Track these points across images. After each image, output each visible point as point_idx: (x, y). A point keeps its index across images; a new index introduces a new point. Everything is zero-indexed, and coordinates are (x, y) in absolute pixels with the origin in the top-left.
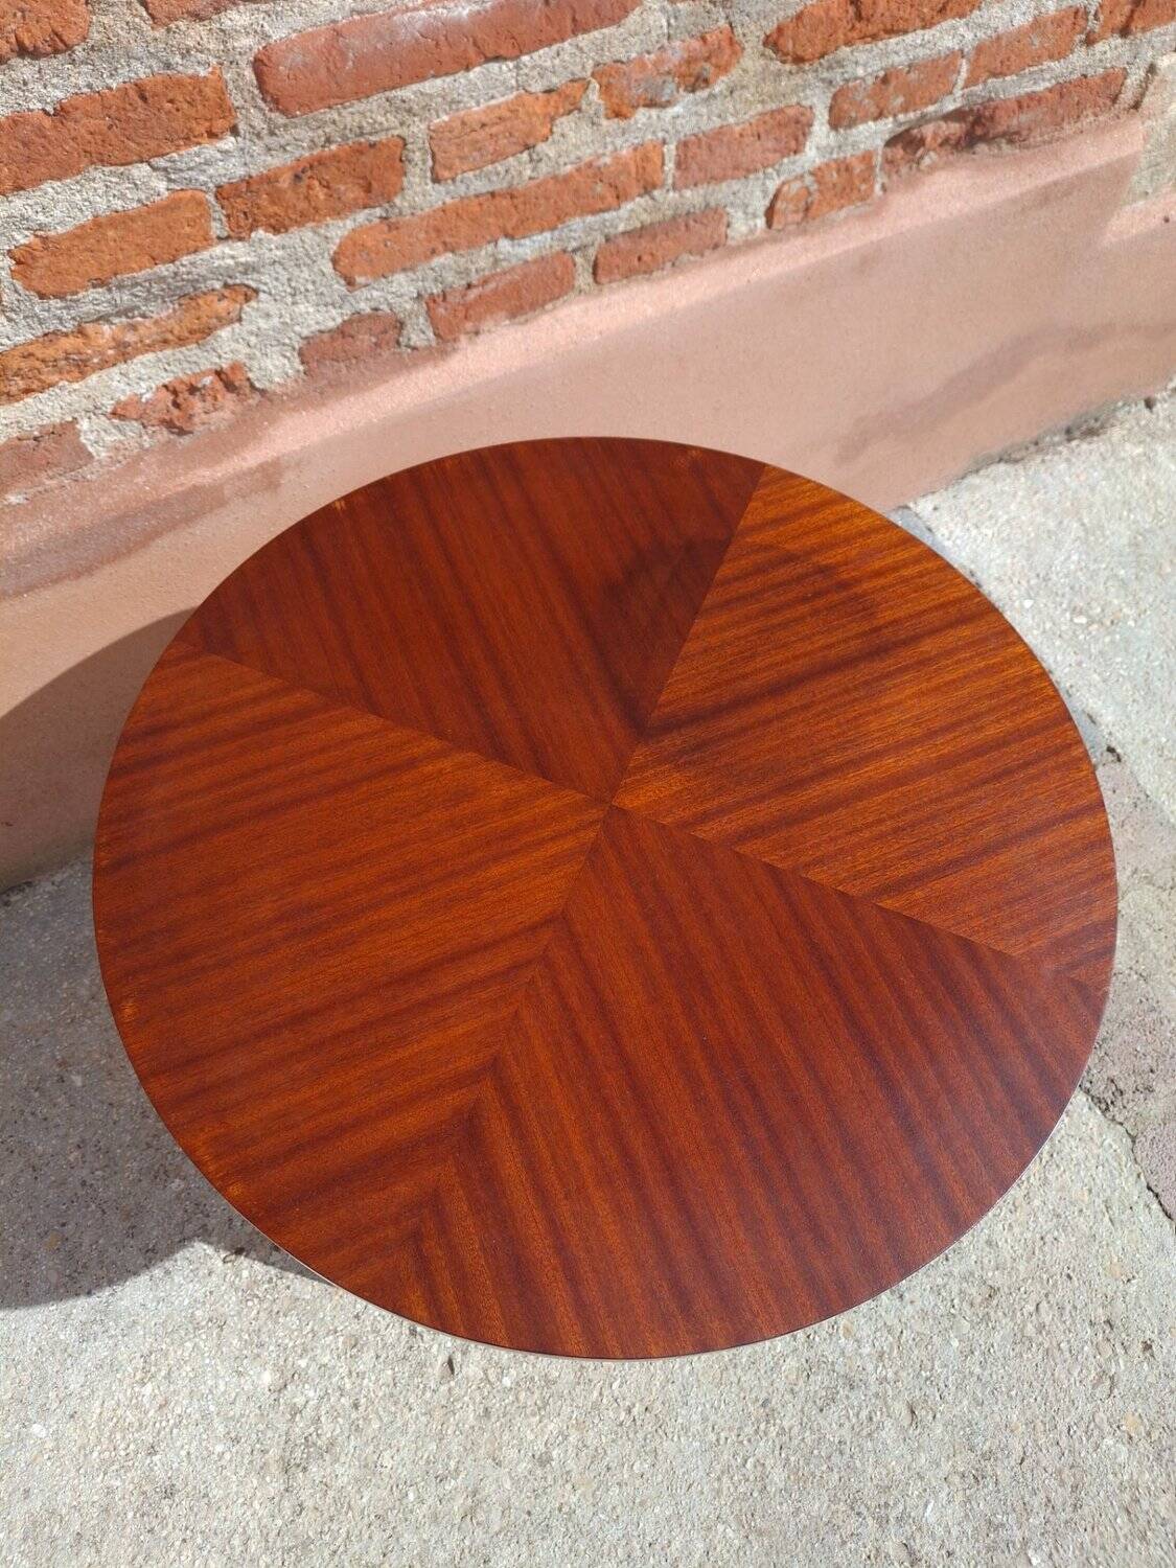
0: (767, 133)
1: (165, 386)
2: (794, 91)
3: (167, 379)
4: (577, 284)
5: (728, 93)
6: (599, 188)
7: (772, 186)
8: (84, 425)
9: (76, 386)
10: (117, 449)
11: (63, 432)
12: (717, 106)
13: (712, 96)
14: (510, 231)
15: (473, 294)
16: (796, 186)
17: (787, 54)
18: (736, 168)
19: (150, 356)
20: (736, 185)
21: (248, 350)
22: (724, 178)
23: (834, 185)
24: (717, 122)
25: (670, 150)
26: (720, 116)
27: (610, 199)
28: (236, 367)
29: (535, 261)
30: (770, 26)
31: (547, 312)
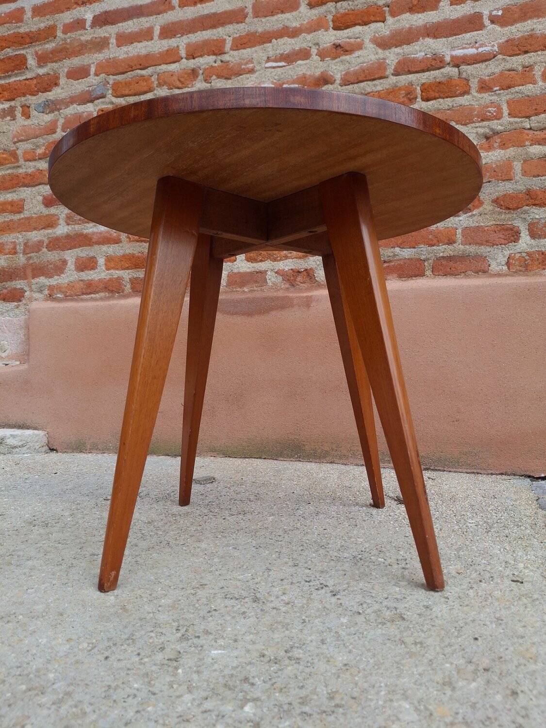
0: (499, 231)
1: (292, 270)
2: (509, 220)
3: (293, 267)
4: (426, 273)
5: (479, 215)
6: (430, 237)
7: (507, 253)
8: (269, 273)
9: (271, 262)
10: (274, 284)
11: (263, 273)
12: (475, 218)
13: (474, 215)
14: (399, 245)
15: (386, 265)
16: (518, 256)
17: (502, 205)
18: (487, 241)
19: (291, 260)
20: (488, 249)
21: (316, 266)
22: (482, 244)
23: (538, 259)
24: (477, 225)
25: (459, 231)
26: (477, 222)
27: (435, 241)
28: (311, 269)
29: (409, 259)
30: (494, 196)
31: (413, 280)
